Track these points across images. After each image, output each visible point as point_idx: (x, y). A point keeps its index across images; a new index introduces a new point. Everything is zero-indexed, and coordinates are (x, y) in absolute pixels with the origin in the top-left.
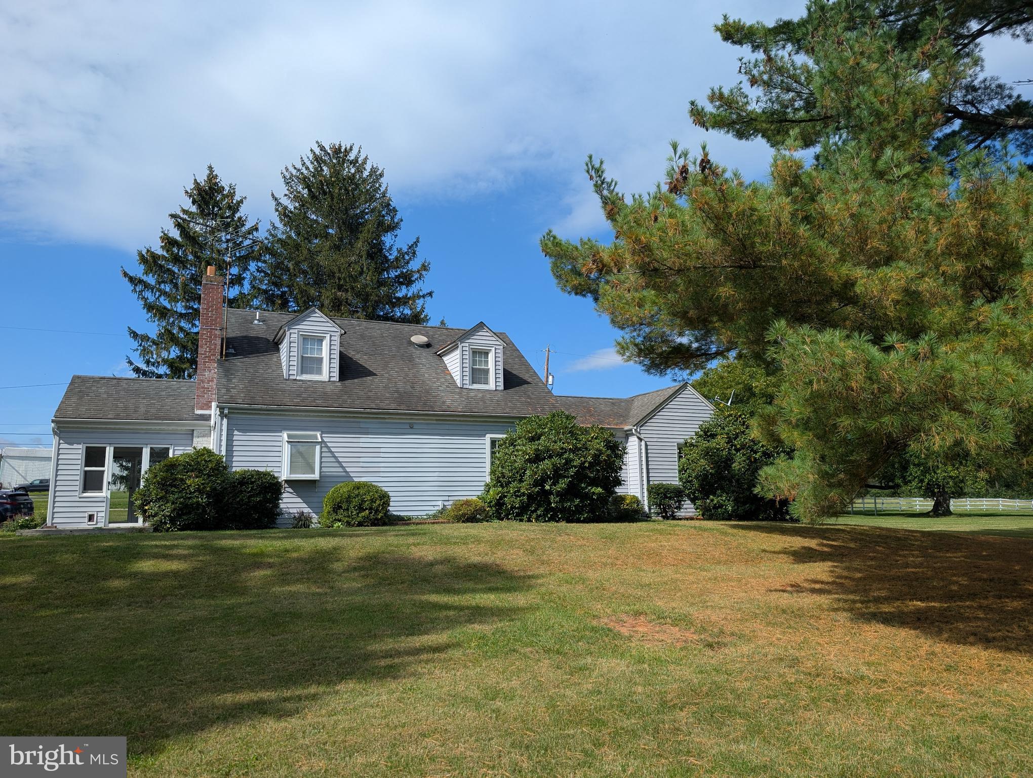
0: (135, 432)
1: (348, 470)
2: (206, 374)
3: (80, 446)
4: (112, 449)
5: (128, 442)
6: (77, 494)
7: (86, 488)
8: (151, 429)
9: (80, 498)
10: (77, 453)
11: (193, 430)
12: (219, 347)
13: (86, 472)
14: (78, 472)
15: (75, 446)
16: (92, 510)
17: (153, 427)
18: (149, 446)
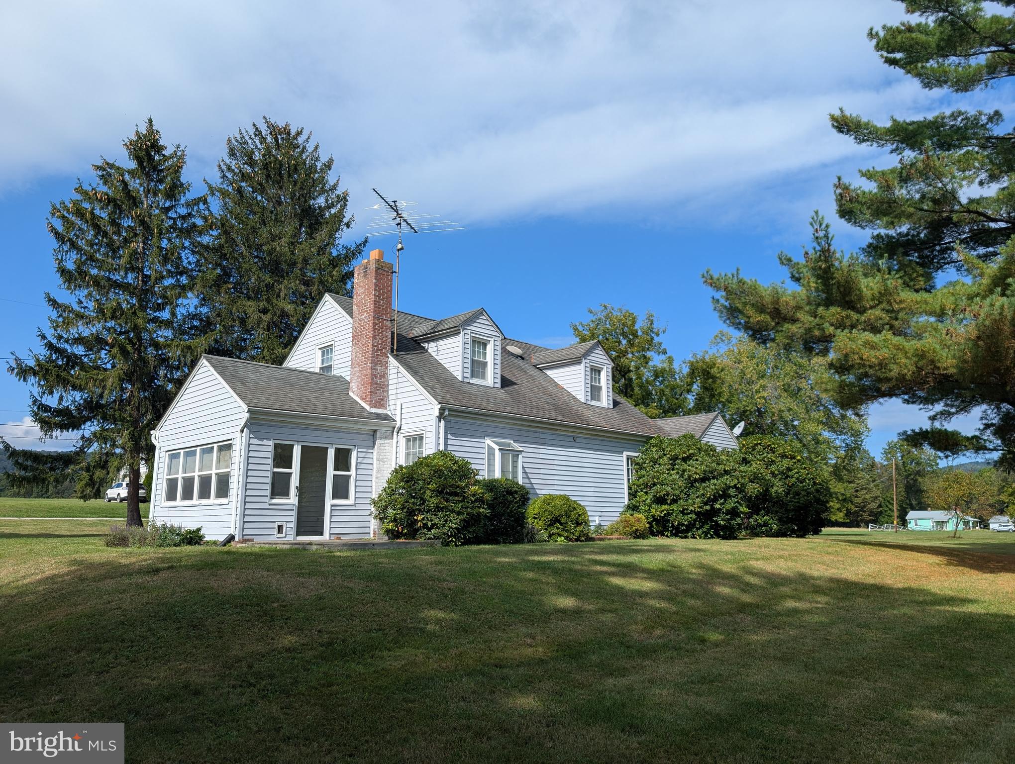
0: (322, 429)
1: (533, 481)
2: (379, 368)
3: (271, 443)
4: (300, 447)
5: (315, 442)
6: (267, 499)
7: (274, 494)
8: (336, 427)
9: (270, 505)
10: (266, 449)
11: (375, 431)
12: (389, 340)
13: (274, 474)
14: (269, 474)
15: (265, 442)
16: (280, 520)
17: (340, 425)
18: (335, 446)
